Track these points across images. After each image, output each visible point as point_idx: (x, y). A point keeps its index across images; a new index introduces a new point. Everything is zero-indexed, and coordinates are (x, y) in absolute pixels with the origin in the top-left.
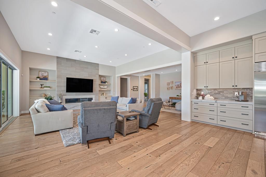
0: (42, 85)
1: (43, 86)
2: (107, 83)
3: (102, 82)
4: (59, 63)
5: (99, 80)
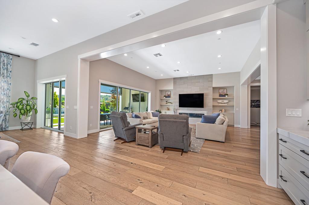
0: (166, 101)
2: (228, 96)
3: (220, 95)
4: (175, 83)
5: (213, 93)
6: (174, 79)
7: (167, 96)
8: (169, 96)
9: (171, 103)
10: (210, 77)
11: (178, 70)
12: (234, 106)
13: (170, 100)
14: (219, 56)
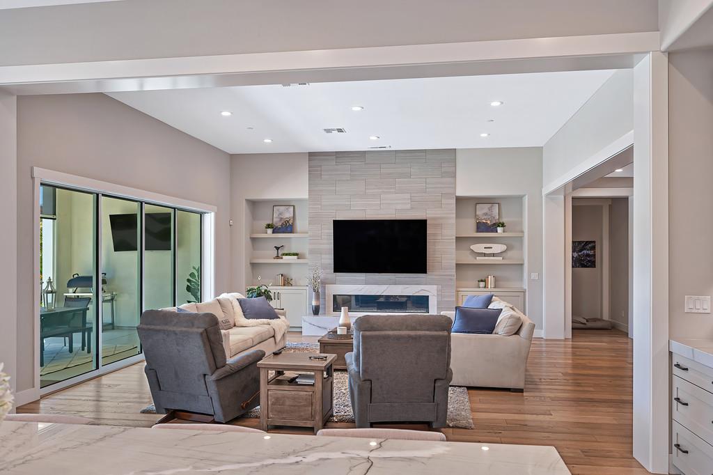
0: (277, 248)
1: (281, 252)
2: (504, 232)
3: (481, 227)
4: (314, 175)
5: (457, 217)
6: (312, 155)
7: (279, 225)
8: (288, 227)
9: (297, 254)
10: (445, 159)
11: (340, 130)
12: (522, 265)
13: (292, 241)
14: (496, 104)
